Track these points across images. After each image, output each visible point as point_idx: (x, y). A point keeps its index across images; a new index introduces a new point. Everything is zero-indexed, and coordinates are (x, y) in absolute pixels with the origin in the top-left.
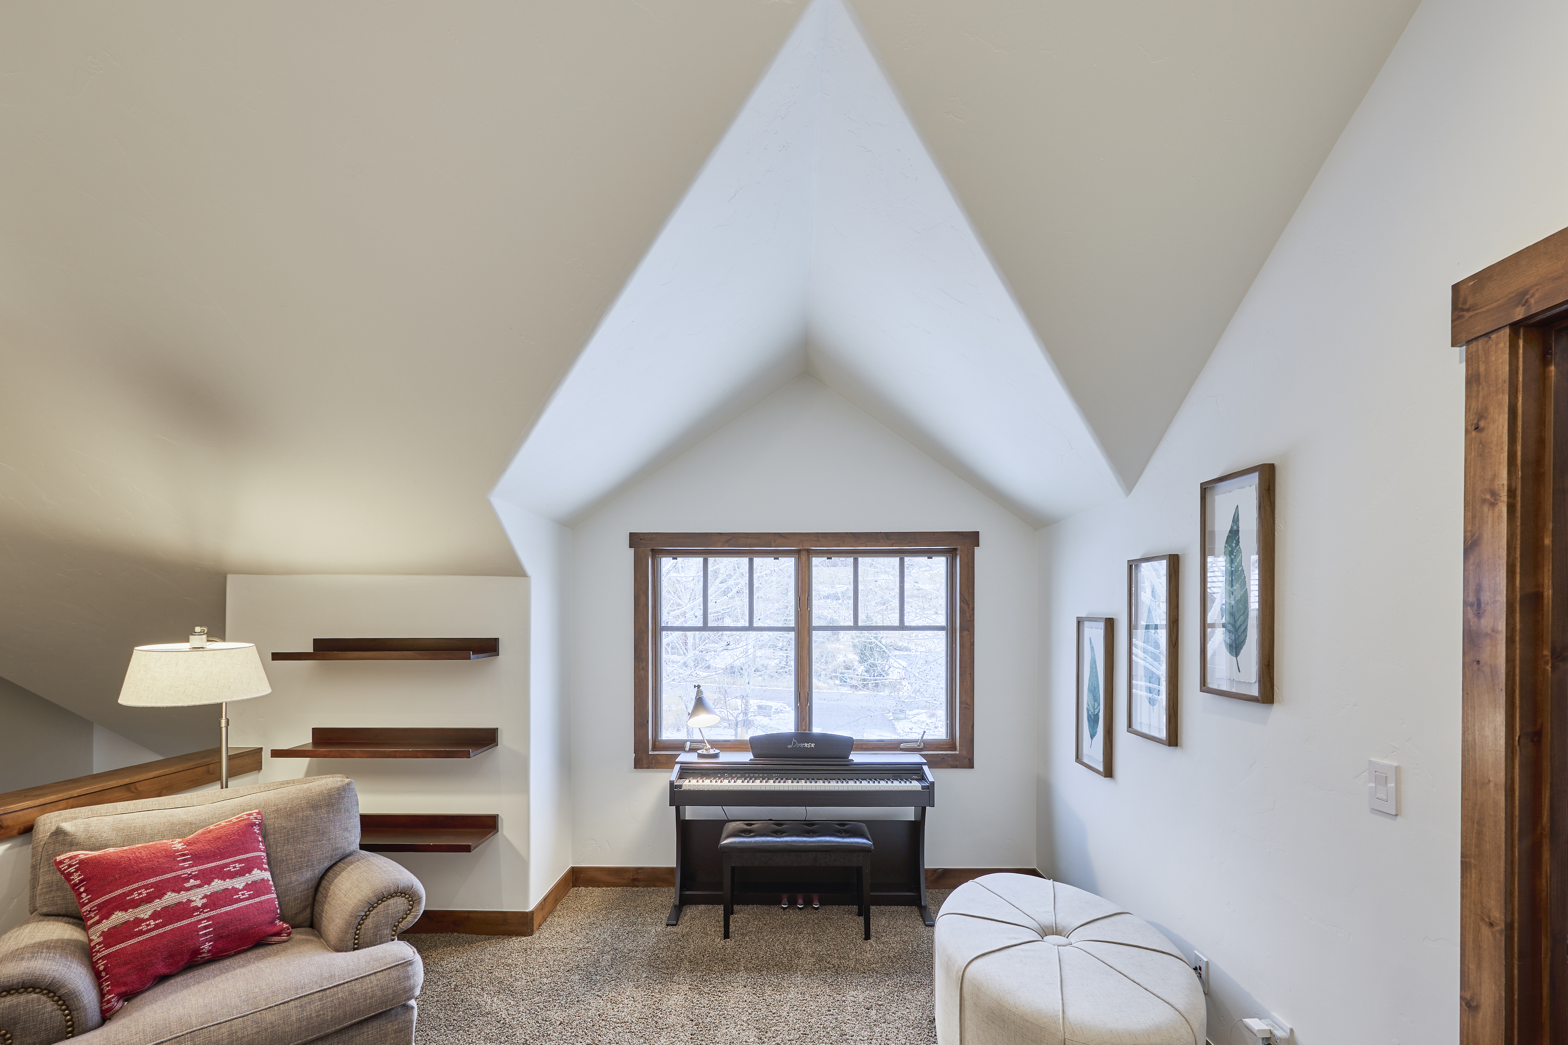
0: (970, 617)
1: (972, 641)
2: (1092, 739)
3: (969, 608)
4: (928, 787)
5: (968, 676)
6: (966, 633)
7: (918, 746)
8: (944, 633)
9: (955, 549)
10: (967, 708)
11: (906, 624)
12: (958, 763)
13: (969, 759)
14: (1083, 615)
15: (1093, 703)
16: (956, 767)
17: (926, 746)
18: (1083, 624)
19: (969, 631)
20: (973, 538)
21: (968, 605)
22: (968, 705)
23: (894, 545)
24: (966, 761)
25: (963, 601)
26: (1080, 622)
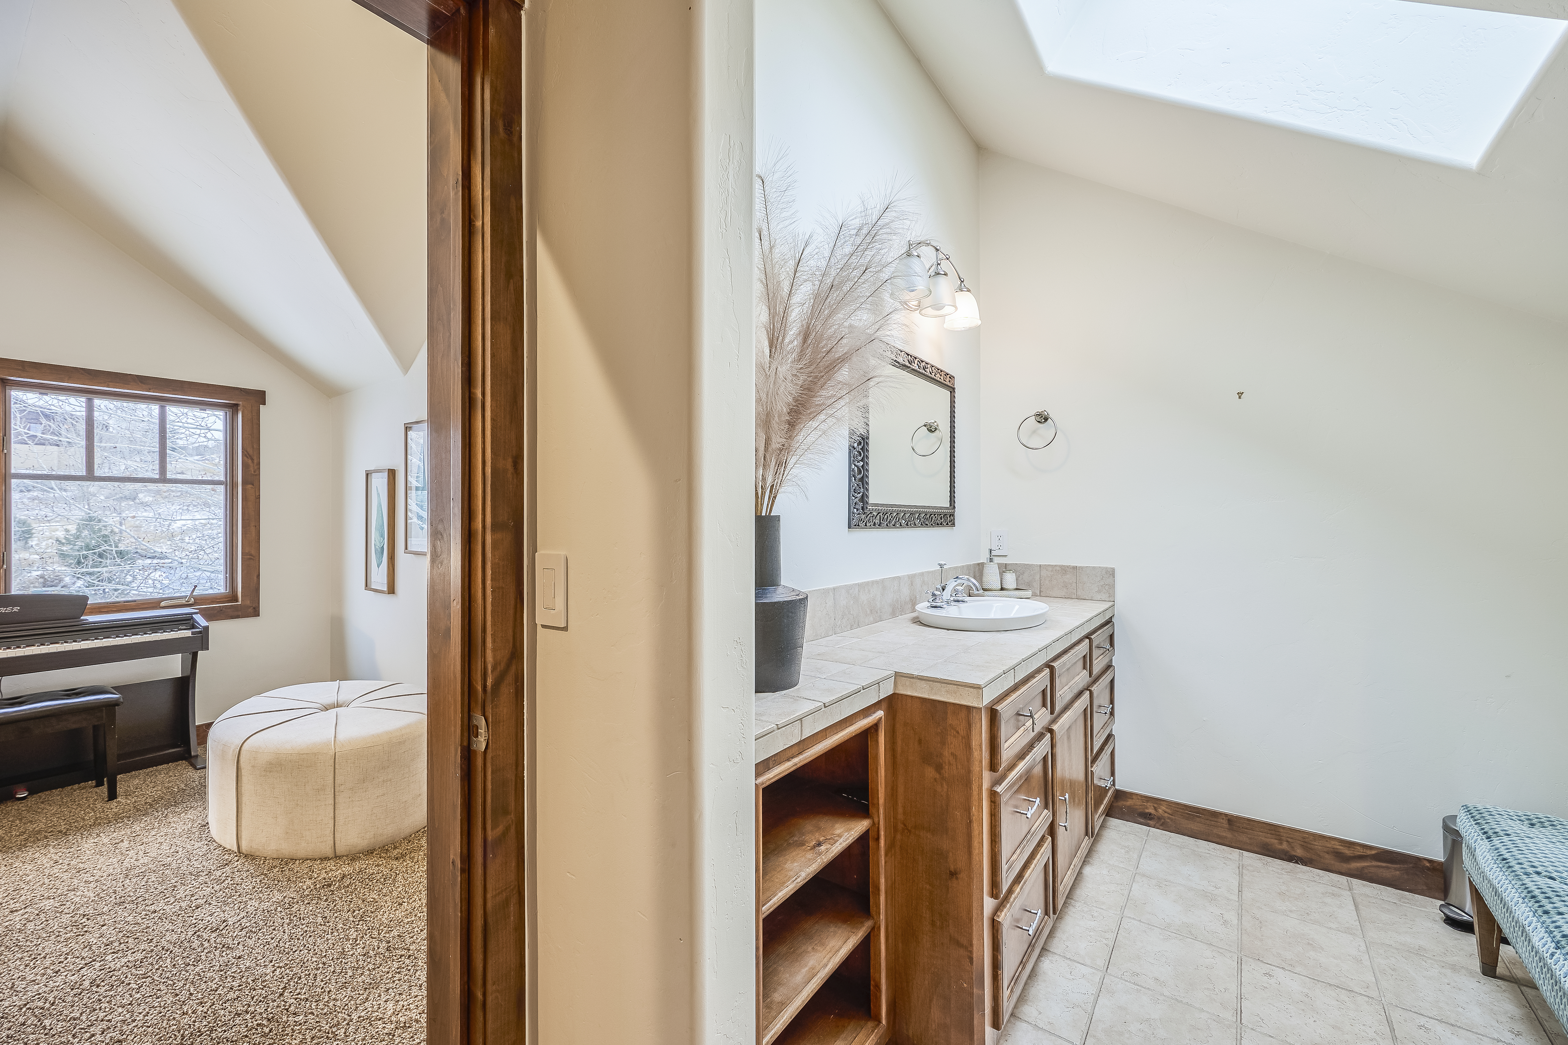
0: (254, 472)
1: (257, 494)
2: (378, 567)
3: (253, 462)
4: (200, 632)
5: (253, 529)
6: (250, 486)
7: (187, 601)
8: (222, 487)
9: (237, 405)
10: (251, 559)
11: (169, 476)
12: (240, 613)
13: (254, 608)
14: (371, 468)
15: (379, 539)
16: (238, 617)
17: (198, 601)
18: (371, 475)
19: (253, 485)
20: (260, 397)
21: (252, 460)
22: (252, 556)
23: (151, 390)
24: (251, 610)
25: (246, 455)
26: (368, 475)
